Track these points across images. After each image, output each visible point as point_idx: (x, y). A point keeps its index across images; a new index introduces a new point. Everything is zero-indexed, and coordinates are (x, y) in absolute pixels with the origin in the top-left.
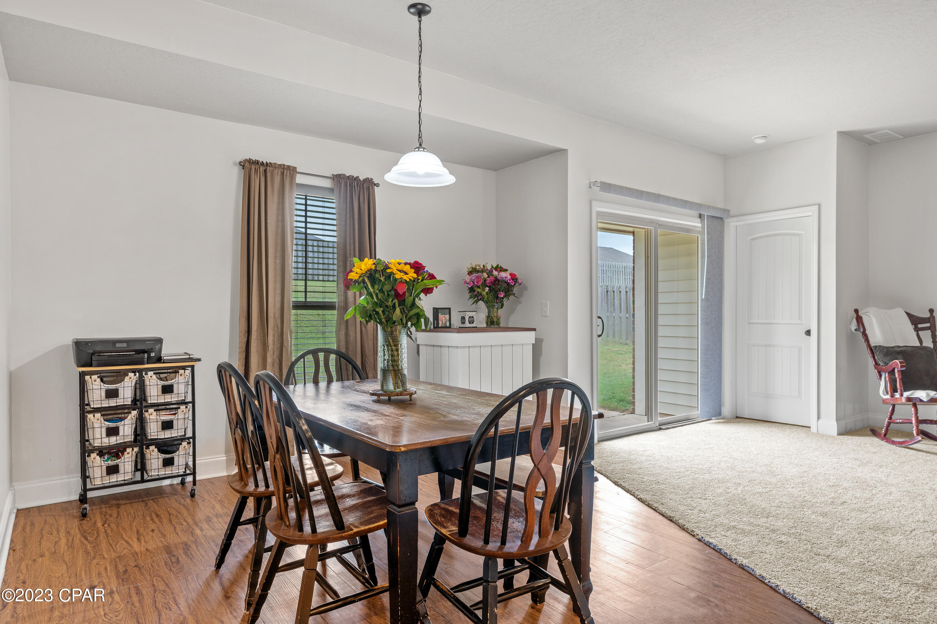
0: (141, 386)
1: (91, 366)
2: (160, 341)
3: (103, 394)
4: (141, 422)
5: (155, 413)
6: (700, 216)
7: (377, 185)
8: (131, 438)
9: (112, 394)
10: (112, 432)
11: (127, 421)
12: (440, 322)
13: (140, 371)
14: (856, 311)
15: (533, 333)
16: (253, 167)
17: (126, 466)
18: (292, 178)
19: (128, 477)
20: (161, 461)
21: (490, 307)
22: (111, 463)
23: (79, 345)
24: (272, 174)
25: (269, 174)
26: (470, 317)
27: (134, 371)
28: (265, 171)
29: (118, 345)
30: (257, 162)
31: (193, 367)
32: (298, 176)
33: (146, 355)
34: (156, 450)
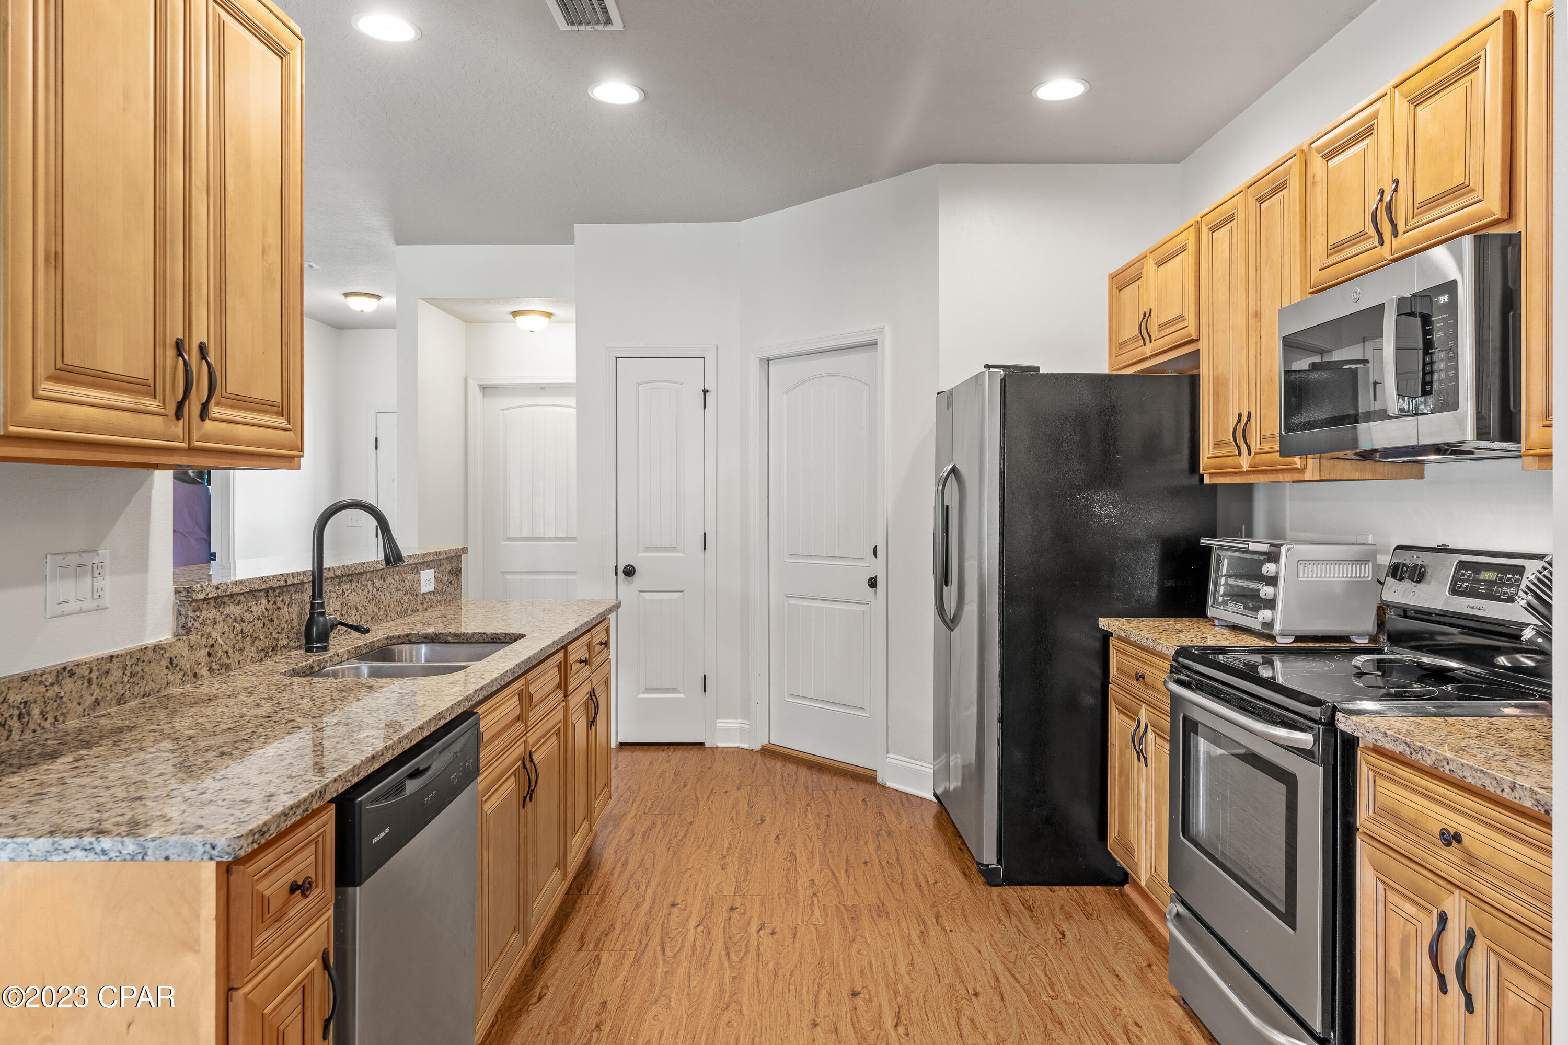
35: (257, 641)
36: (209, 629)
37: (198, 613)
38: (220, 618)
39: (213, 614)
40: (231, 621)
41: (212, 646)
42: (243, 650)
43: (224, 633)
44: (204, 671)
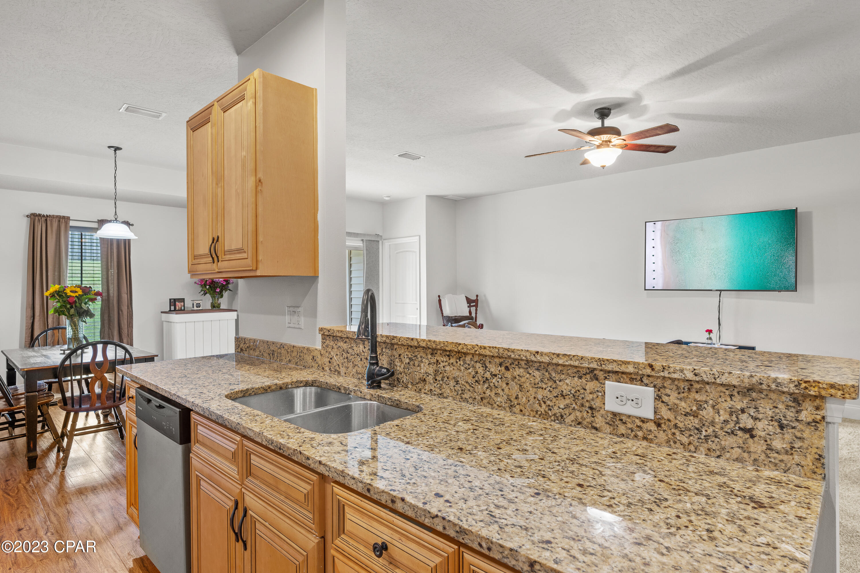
6: (362, 240)
12: (177, 307)
14: (439, 296)
15: (235, 313)
16: (37, 218)
18: (67, 223)
21: (213, 297)
24: (51, 222)
25: (48, 222)
26: (197, 304)
28: (46, 220)
30: (39, 215)
32: (71, 222)
35: (356, 367)
36: (330, 350)
37: (325, 341)
38: (335, 347)
39: (332, 343)
40: (341, 350)
41: (331, 359)
42: (348, 368)
43: (337, 355)
44: (327, 369)
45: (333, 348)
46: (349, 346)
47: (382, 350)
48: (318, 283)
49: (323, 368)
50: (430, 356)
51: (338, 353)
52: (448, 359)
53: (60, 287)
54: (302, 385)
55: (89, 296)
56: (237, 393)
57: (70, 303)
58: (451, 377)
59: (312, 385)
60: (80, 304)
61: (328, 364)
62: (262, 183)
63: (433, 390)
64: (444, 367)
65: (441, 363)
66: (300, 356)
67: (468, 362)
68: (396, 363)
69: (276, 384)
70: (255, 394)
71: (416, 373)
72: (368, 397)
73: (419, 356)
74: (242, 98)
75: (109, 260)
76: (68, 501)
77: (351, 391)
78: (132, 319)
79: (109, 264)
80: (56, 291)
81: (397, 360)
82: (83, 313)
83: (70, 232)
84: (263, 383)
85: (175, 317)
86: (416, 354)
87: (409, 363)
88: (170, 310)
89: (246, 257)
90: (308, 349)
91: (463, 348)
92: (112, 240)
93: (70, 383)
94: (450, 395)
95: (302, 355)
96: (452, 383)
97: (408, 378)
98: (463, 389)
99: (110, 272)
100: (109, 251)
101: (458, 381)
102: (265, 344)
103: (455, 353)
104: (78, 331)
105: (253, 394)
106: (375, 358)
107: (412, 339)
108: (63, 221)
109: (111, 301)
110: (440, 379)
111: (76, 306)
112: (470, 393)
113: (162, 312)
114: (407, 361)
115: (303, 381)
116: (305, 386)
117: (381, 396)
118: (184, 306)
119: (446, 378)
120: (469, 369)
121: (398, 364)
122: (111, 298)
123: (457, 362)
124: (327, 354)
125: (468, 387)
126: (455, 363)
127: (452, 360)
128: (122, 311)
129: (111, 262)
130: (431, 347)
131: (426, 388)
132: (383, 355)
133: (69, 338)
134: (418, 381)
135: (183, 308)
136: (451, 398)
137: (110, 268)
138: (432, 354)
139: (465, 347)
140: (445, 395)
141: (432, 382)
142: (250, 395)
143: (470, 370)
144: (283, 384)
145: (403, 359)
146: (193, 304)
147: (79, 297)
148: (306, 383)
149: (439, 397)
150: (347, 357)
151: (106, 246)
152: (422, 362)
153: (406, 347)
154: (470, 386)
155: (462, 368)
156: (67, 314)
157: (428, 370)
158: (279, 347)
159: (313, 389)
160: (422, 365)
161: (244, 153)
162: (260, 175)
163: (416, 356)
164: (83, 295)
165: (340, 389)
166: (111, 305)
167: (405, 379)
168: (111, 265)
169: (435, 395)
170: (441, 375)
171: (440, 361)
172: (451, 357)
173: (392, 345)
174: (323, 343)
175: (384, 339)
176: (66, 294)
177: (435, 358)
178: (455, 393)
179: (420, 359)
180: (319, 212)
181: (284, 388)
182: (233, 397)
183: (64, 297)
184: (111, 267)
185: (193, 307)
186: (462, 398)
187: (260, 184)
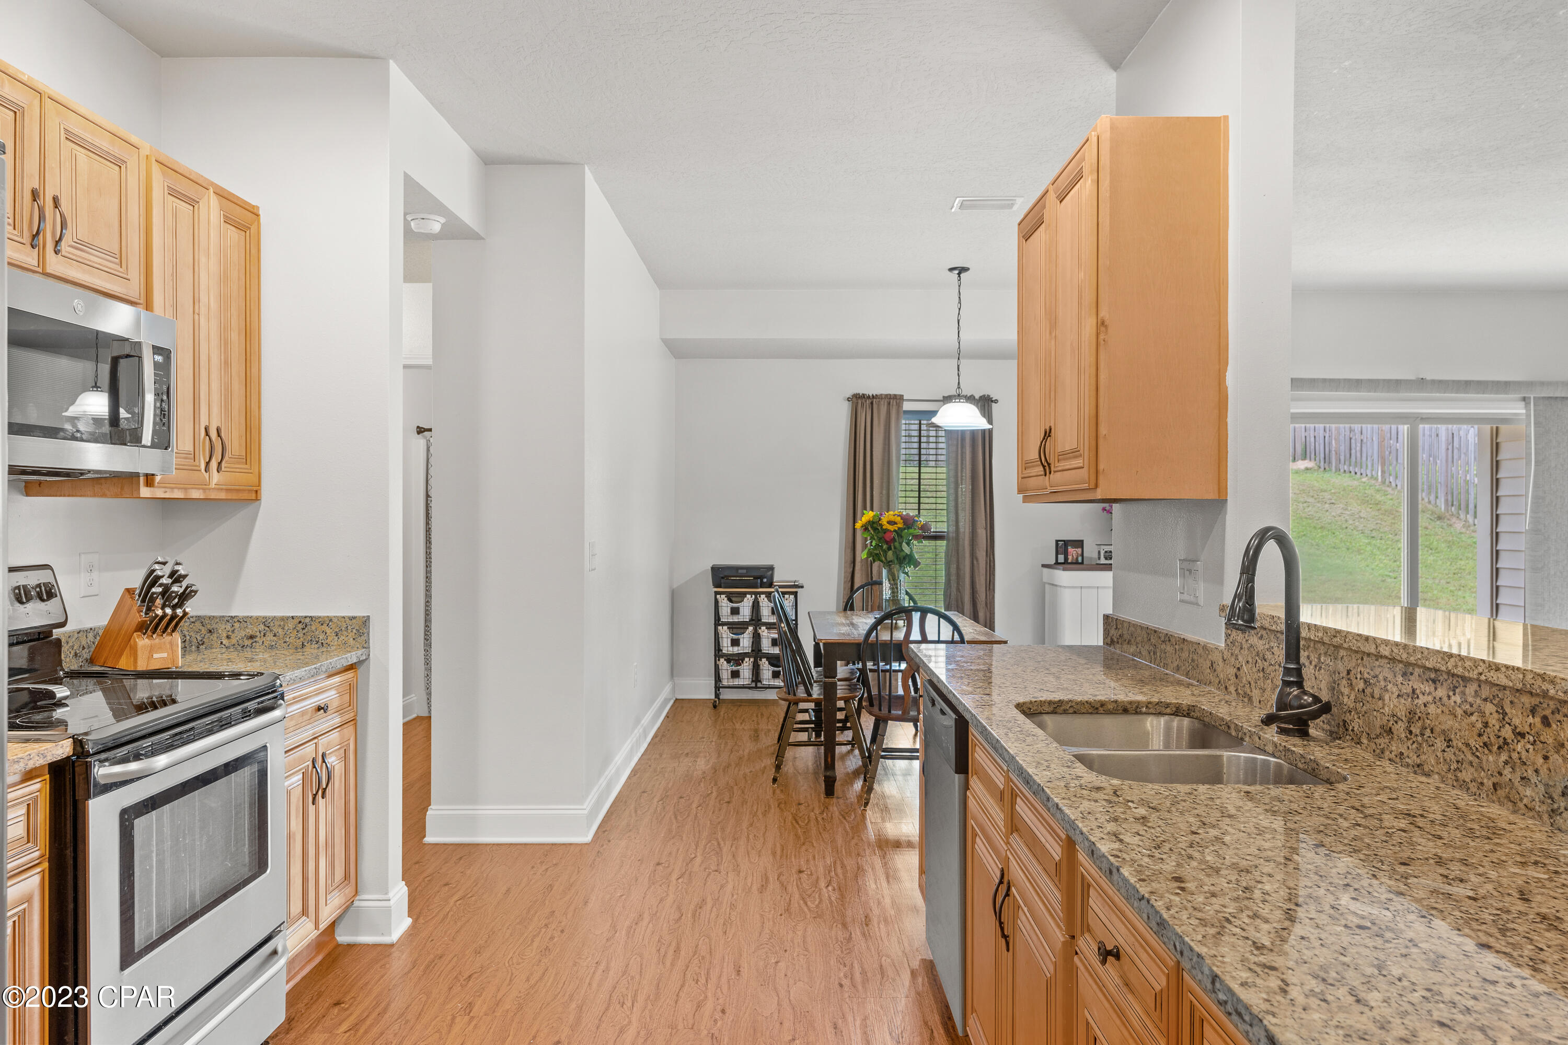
0: (756, 606)
1: (721, 587)
2: (771, 568)
3: (729, 611)
4: (757, 638)
5: (766, 631)
7: (996, 401)
8: (749, 650)
9: (735, 611)
10: (735, 643)
11: (745, 635)
12: (1070, 557)
13: (756, 594)
16: (860, 401)
17: (745, 673)
18: (899, 406)
19: (747, 682)
20: (771, 672)
22: (734, 668)
23: (716, 570)
24: (879, 405)
25: (875, 406)
26: (1106, 552)
27: (751, 593)
28: (872, 403)
29: (740, 571)
30: (863, 396)
31: (795, 594)
32: (905, 403)
33: (759, 580)
34: (767, 662)
36: (1237, 651)
37: (1229, 632)
39: (1240, 638)
40: (1254, 653)
41: (1239, 669)
42: (1264, 690)
43: (1248, 662)
44: (1232, 689)
45: (1241, 648)
46: (1267, 646)
47: (1319, 659)
48: (1226, 513)
49: (1226, 688)
50: (1400, 679)
51: (1250, 660)
52: (1432, 689)
53: (874, 516)
54: (1168, 711)
55: (911, 531)
56: (1042, 703)
57: (887, 542)
58: (1437, 730)
59: (1188, 715)
60: (901, 544)
61: (1233, 678)
62: (1106, 327)
63: (1405, 754)
64: (1425, 706)
65: (1421, 696)
66: (1193, 660)
67: (1470, 699)
68: (1343, 690)
69: (1116, 702)
70: (1075, 713)
71: (1375, 713)
72: (1270, 749)
73: (1381, 677)
74: (1079, 177)
75: (959, 468)
76: (862, 853)
77: (1245, 734)
78: (994, 575)
79: (959, 474)
80: (869, 521)
81: (1344, 682)
82: (904, 558)
83: (904, 422)
84: (1096, 696)
85: (1065, 577)
86: (1377, 671)
87: (1363, 691)
88: (1057, 563)
89: (1081, 465)
90: (1205, 648)
91: (1456, 666)
92: (963, 432)
93: (888, 674)
94: (1436, 770)
95: (1195, 658)
96: (1440, 744)
97: (1361, 722)
98: (1460, 759)
99: (960, 489)
100: (960, 452)
101: (1450, 740)
102: (1144, 632)
103: (1446, 677)
104: (897, 588)
105: (1071, 711)
106: (1295, 673)
107: (1367, 639)
108: (895, 403)
109: (961, 543)
110: (1418, 733)
111: (895, 548)
112: (1473, 770)
113: (1044, 566)
114: (1361, 685)
115: (1170, 704)
116: (1176, 714)
117: (1289, 750)
118: (1082, 555)
119: (1428, 730)
120: (1472, 714)
121: (1346, 691)
122: (961, 536)
123: (1449, 697)
124: (1233, 659)
125: (1471, 758)
126: (1445, 699)
127: (1441, 692)
128: (977, 560)
129: (962, 471)
130: (1399, 658)
131: (1394, 748)
132: (1320, 668)
133: (886, 600)
134: (1378, 731)
135: (1080, 559)
136: (1436, 777)
137: (960, 481)
138: (1404, 674)
139: (1460, 664)
140: (1426, 768)
141: (1403, 735)
142: (1065, 712)
143: (1473, 718)
144: (1131, 703)
145: (1354, 681)
146: (1099, 552)
147: (899, 533)
148: (1177, 708)
149: (1415, 773)
150: (1263, 669)
151: (955, 442)
152: (1387, 690)
153: (1359, 656)
154: (1473, 754)
155: (1459, 712)
156: (884, 559)
157: (1398, 710)
158: (1163, 639)
159: (1186, 721)
160: (1387, 697)
161: (1082, 275)
162: (1103, 313)
163: (1376, 676)
164: (905, 529)
165: (1229, 727)
166: (961, 549)
167: (1356, 724)
168: (962, 476)
169: (1408, 765)
170: (1419, 724)
171: (1418, 691)
172: (1438, 685)
173: (1337, 647)
174: (1228, 636)
175: (1320, 635)
176: (881, 525)
177: (1410, 683)
178: (1445, 768)
179: (1383, 683)
180: (1229, 368)
181: (1131, 710)
182: (1031, 711)
183: (879, 532)
184: (962, 479)
185: (1099, 558)
186: (1457, 780)
187: (1103, 329)
